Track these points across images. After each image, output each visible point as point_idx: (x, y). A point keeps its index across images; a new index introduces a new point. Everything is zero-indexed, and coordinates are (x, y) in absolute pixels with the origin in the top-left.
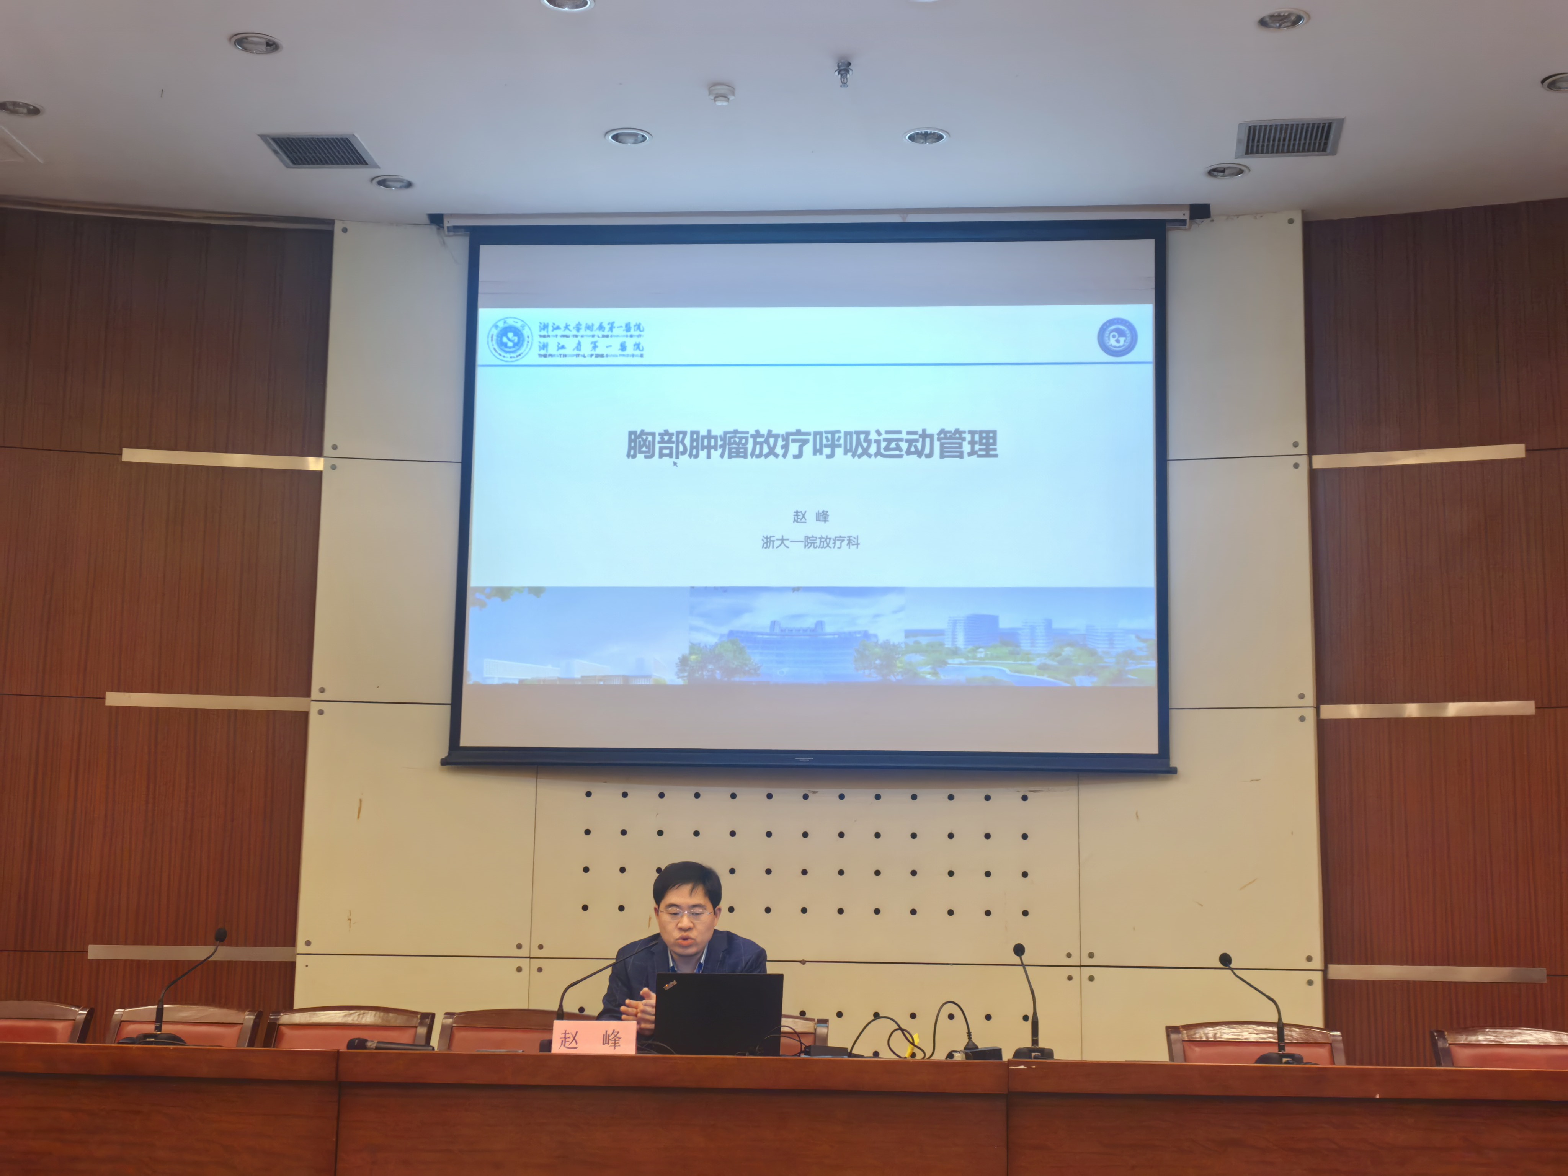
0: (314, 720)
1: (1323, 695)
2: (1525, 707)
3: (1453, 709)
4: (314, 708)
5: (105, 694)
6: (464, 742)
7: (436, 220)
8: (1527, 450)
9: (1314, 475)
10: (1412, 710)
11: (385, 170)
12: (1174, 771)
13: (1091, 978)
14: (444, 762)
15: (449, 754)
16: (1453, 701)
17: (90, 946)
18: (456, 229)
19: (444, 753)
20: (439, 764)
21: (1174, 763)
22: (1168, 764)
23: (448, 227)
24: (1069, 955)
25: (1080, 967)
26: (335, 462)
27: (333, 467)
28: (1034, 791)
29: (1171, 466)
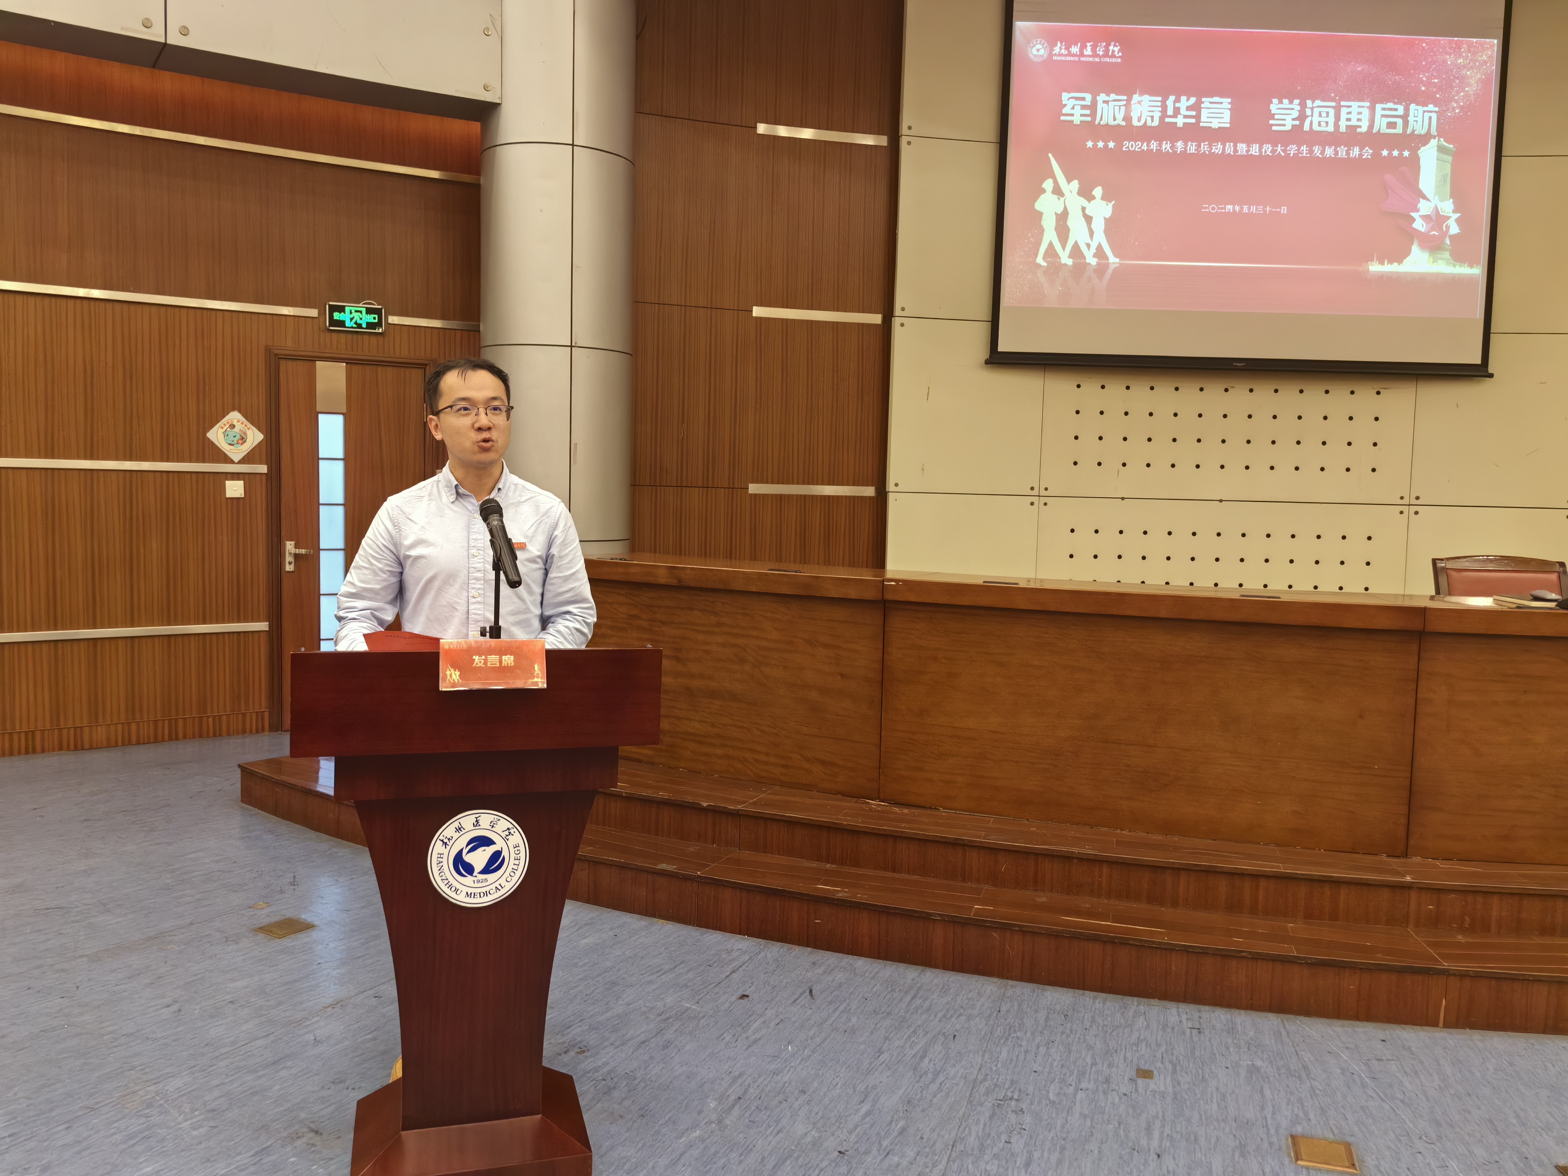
0: (897, 329)
4: (897, 322)
5: (752, 308)
6: (1001, 348)
12: (1491, 376)
13: (1416, 513)
14: (987, 362)
15: (990, 357)
19: (984, 354)
20: (983, 363)
21: (1490, 371)
22: (1487, 370)
24: (1402, 498)
25: (1409, 505)
26: (909, 139)
27: (909, 143)
28: (1385, 389)
29: (1504, 161)
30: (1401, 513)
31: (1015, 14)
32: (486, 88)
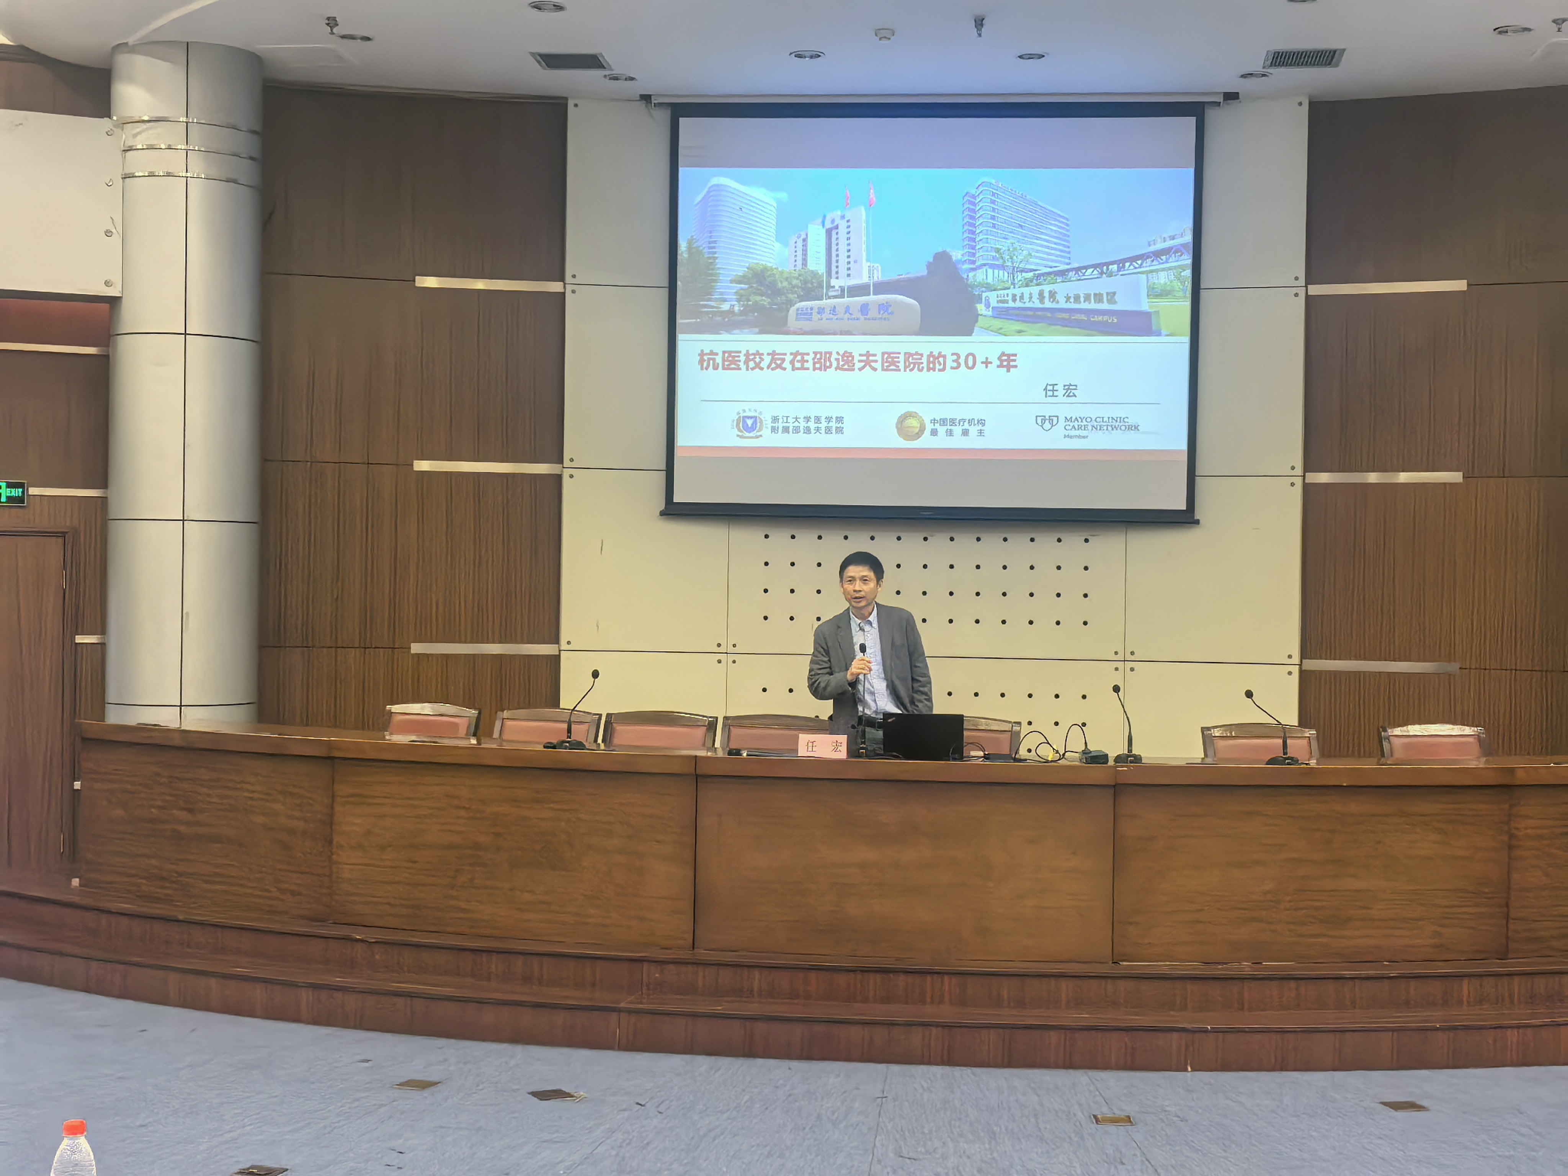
0: (566, 482)
1: (1308, 466)
2: (1455, 477)
3: (1404, 477)
4: (566, 474)
5: (413, 462)
6: (677, 499)
7: (646, 98)
8: (1469, 285)
9: (1310, 300)
10: (1373, 478)
11: (616, 72)
12: (1197, 522)
13: (1132, 669)
14: (662, 514)
15: (665, 508)
16: (1403, 471)
17: (412, 644)
18: (660, 105)
19: (662, 506)
20: (659, 514)
21: (1197, 517)
22: (1193, 517)
23: (654, 103)
24: (1116, 653)
25: (1124, 661)
26: (574, 287)
27: (573, 292)
28: (1094, 536)
29: (1203, 294)
30: (1117, 669)
31: (681, 160)
32: (107, 283)
